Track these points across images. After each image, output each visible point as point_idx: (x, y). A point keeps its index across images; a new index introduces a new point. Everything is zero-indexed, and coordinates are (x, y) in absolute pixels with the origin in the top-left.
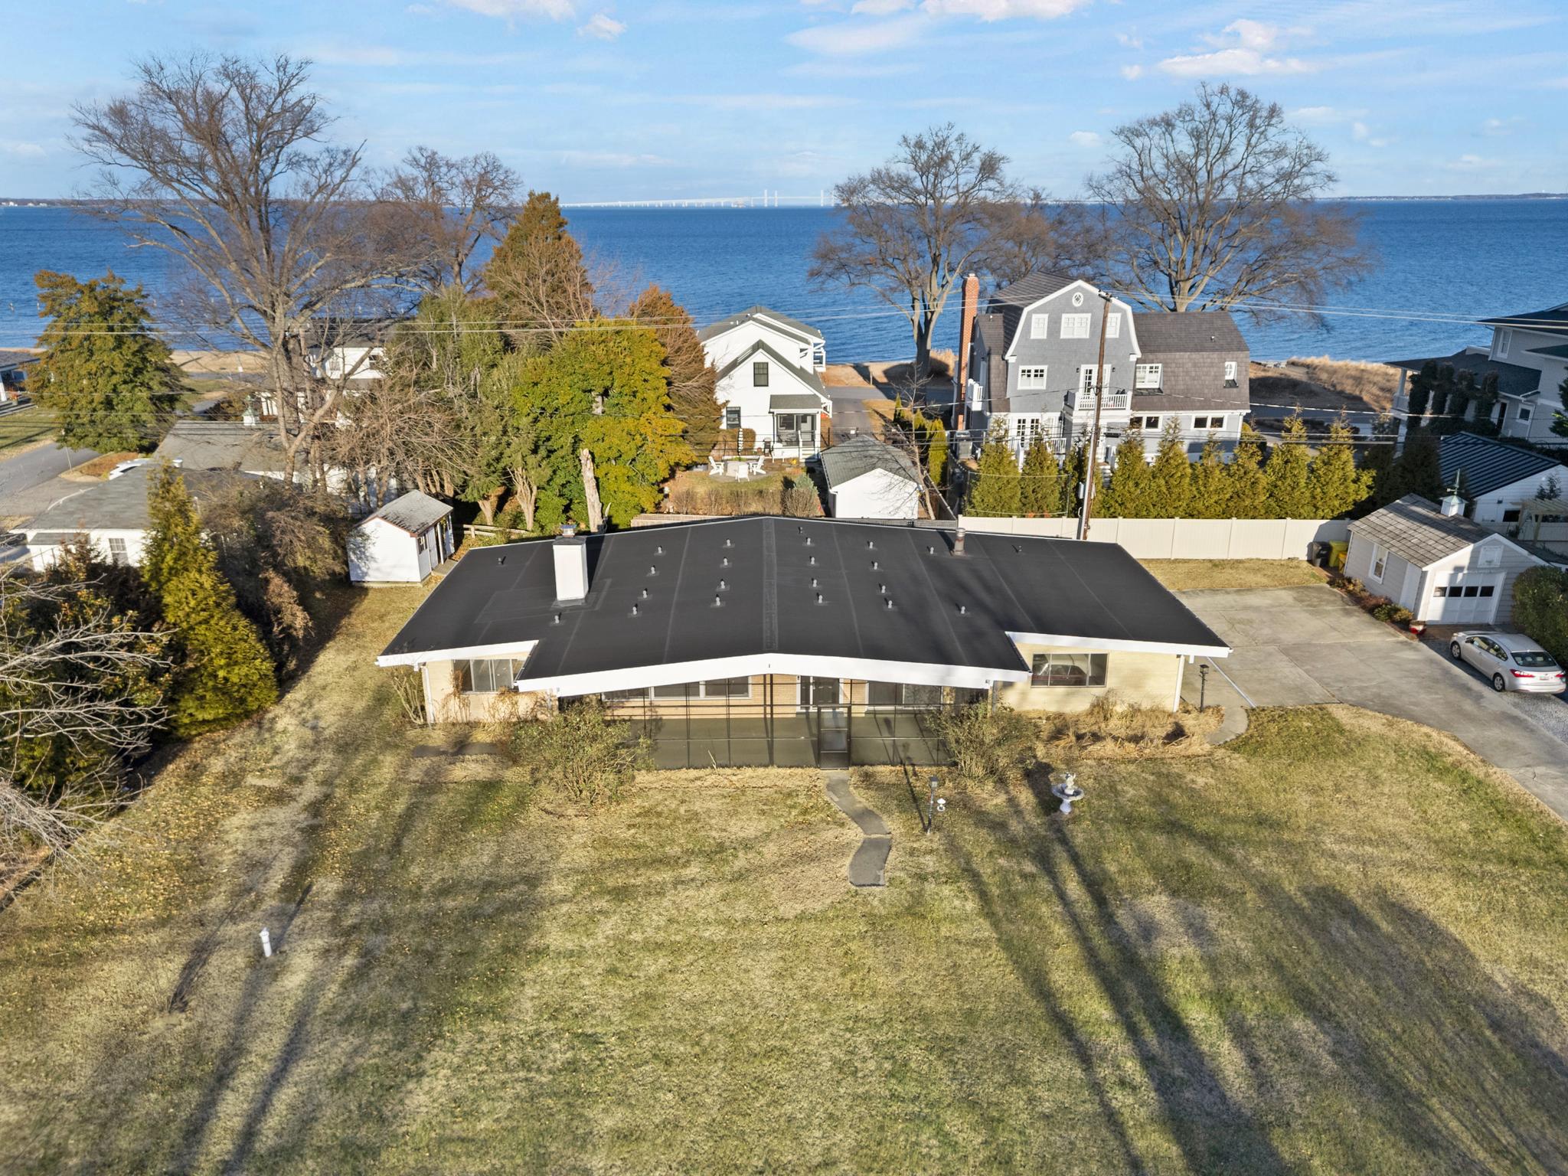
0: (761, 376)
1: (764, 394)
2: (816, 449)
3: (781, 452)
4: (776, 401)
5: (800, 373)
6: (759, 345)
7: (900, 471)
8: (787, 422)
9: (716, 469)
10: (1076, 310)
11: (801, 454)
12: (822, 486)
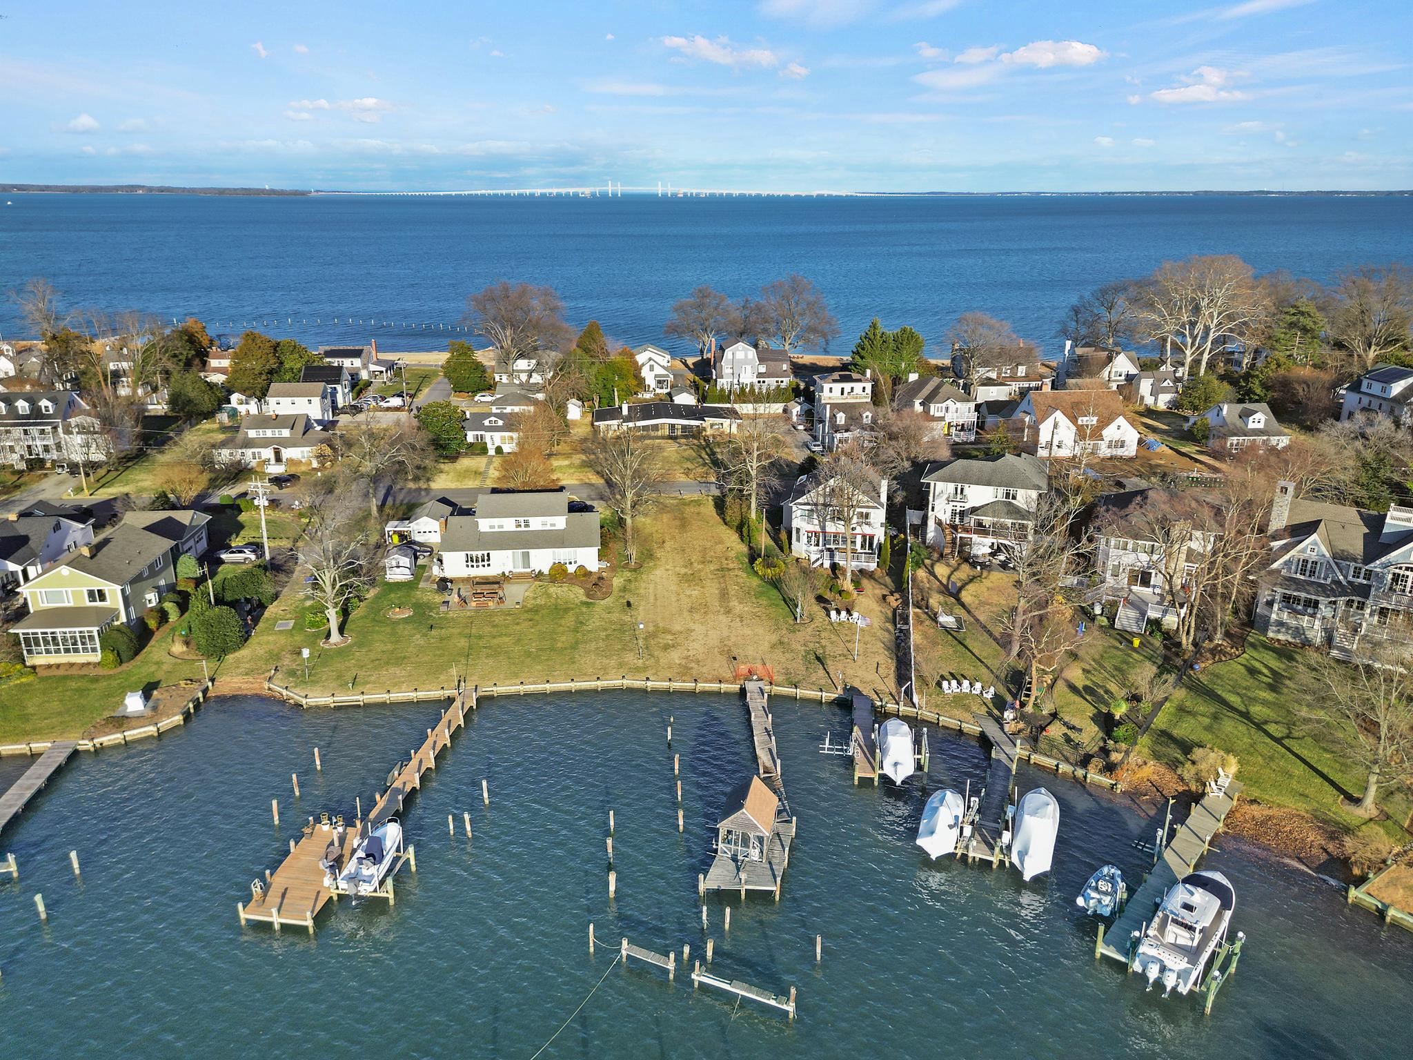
0: (652, 368)
1: (653, 374)
2: (669, 390)
3: (658, 391)
4: (656, 376)
5: (663, 367)
6: (650, 359)
7: (691, 394)
8: (659, 382)
9: (640, 396)
11: (665, 391)
12: (671, 398)
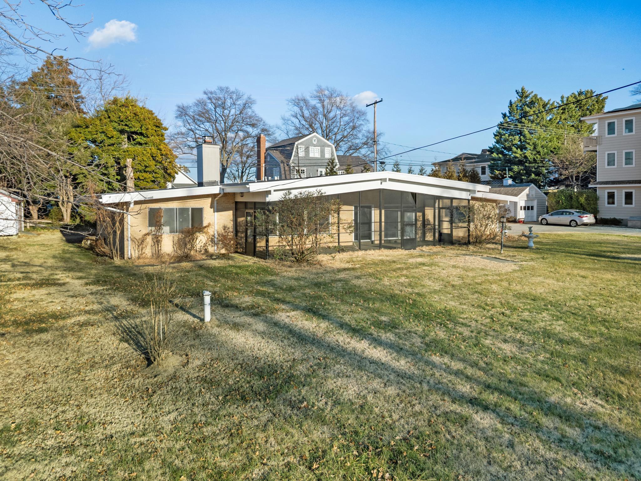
10: (315, 146)
